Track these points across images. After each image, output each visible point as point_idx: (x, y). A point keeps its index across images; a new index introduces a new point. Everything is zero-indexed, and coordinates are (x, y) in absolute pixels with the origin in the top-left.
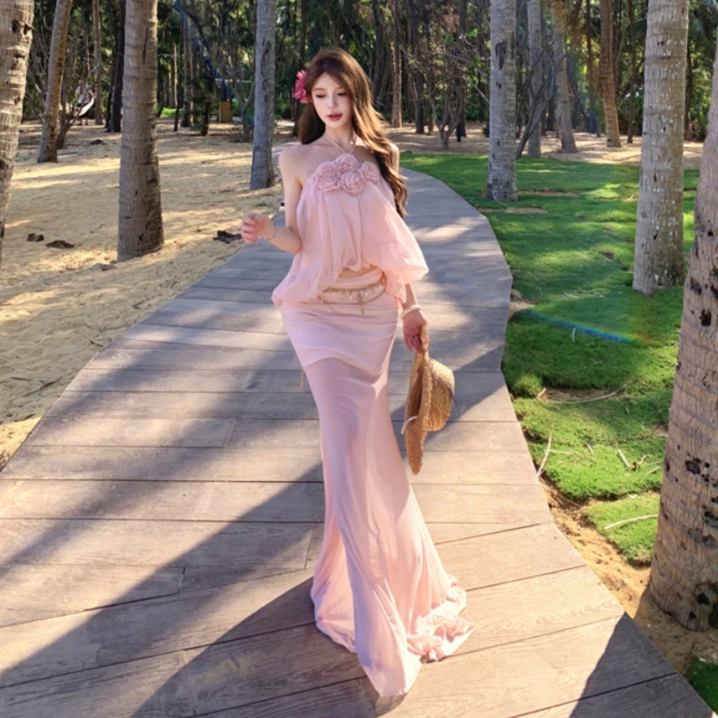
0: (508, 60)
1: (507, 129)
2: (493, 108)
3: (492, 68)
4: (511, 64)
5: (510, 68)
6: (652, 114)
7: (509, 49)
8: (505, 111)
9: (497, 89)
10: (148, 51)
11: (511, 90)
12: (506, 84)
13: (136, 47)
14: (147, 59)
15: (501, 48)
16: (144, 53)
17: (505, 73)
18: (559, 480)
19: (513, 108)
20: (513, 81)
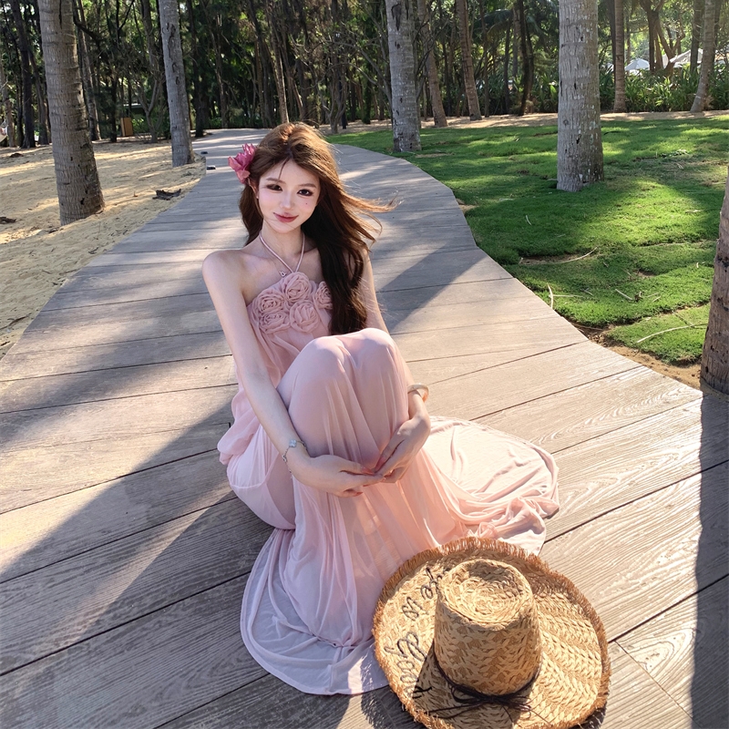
0: (404, 21)
1: (407, 86)
2: (394, 67)
3: (390, 30)
4: (407, 25)
5: (406, 28)
6: (570, 26)
7: (404, 10)
8: (405, 70)
9: (395, 49)
10: (63, 15)
11: (409, 49)
12: (404, 43)
13: (51, 12)
14: (64, 23)
15: (397, 10)
16: (60, 16)
17: (402, 34)
18: (573, 315)
19: (412, 66)
20: (410, 41)
